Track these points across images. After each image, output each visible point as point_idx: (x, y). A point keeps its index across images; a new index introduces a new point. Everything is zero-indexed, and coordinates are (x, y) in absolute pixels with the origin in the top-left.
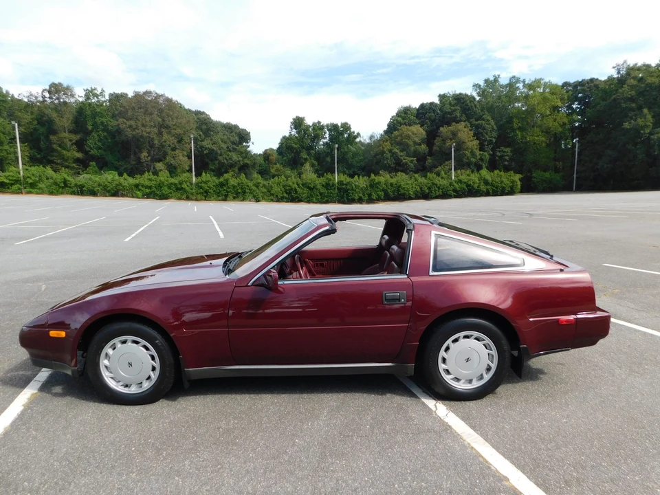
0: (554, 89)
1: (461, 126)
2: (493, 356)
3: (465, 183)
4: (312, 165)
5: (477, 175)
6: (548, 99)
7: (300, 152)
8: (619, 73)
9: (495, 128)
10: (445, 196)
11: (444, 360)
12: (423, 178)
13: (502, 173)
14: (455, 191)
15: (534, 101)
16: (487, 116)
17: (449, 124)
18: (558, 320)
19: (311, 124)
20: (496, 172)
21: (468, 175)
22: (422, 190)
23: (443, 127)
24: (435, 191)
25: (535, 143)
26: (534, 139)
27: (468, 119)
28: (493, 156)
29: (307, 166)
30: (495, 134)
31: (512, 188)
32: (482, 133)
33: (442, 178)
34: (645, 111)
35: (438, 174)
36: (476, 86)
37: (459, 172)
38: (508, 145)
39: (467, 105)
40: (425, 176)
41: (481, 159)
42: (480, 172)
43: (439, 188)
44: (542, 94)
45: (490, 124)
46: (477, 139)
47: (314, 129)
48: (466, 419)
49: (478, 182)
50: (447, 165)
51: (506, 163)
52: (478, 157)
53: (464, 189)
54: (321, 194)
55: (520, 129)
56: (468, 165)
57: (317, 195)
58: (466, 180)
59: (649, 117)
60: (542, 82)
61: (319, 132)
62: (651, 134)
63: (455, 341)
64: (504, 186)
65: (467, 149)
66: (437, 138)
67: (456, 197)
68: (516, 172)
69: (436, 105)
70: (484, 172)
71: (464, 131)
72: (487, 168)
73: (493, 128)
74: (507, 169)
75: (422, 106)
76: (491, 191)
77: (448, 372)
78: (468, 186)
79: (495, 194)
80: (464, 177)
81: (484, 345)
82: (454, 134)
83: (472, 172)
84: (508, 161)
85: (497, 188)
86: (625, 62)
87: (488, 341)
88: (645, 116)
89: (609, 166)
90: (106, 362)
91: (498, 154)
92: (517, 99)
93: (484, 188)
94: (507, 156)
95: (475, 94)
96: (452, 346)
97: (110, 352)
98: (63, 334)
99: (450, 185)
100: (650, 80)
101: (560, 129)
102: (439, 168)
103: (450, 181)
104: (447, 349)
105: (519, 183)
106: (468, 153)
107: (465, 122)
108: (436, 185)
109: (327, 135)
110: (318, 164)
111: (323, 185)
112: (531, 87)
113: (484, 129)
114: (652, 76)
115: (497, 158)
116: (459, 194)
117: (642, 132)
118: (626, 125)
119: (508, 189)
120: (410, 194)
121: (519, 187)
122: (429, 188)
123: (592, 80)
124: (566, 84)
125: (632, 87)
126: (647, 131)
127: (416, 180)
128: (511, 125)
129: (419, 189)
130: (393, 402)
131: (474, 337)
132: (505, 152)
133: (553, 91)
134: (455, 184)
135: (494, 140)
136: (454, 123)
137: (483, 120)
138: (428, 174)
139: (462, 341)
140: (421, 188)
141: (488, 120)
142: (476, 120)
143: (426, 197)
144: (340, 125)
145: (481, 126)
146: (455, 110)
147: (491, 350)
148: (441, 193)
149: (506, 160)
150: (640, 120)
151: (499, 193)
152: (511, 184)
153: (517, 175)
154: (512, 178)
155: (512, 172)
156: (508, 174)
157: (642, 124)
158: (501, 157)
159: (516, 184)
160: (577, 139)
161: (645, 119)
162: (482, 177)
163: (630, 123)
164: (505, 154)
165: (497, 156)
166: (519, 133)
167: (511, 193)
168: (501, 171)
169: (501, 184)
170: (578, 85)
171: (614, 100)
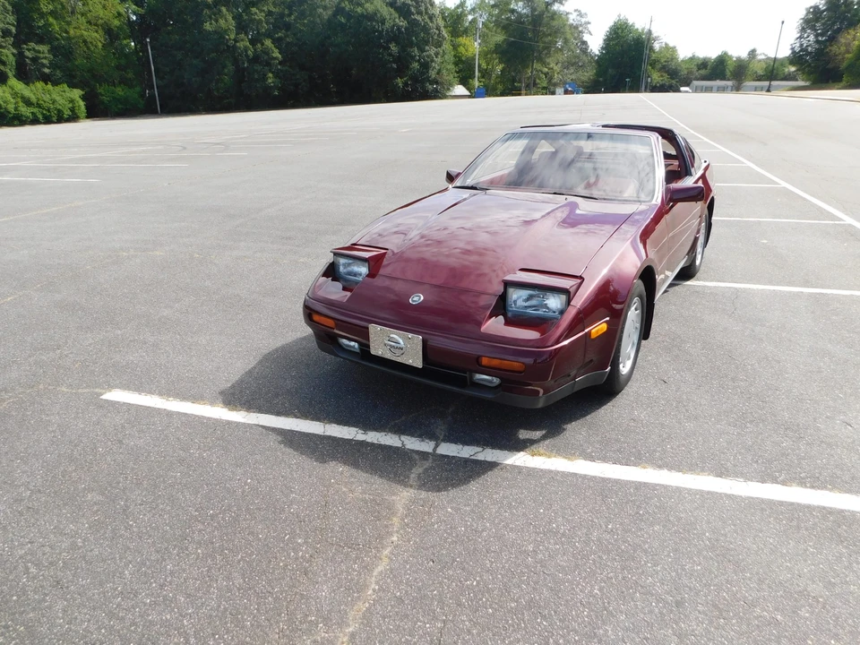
9: (10, 8)
13: (49, 86)
20: (38, 85)
25: (85, 42)
26: (82, 35)
28: (20, 57)
30: (11, 19)
31: (72, 110)
34: (224, 9)
38: (41, 41)
42: (8, 83)
49: (12, 101)
51: (47, 70)
59: (230, 18)
62: (236, 41)
64: (60, 107)
68: (72, 86)
70: (17, 85)
72: (15, 76)
76: (40, 117)
79: (48, 120)
84: (48, 67)
85: (49, 111)
88: (223, 16)
89: (197, 79)
91: (27, 53)
93: (26, 111)
94: (45, 58)
101: (117, 22)
105: (82, 104)
115: (27, 61)
117: (227, 36)
118: (207, 26)
119: (67, 113)
121: (83, 108)
126: (233, 37)
132: (39, 52)
135: (13, 29)
149: (44, 66)
150: (222, 22)
151: (54, 119)
152: (71, 105)
153: (75, 90)
154: (68, 95)
155: (65, 85)
156: (58, 88)
157: (223, 26)
158: (35, 60)
159: (77, 104)
160: (148, 40)
161: (226, 21)
162: (16, 93)
163: (211, 24)
164: (41, 55)
165: (28, 58)
166: (55, 22)
167: (73, 118)
168: (46, 84)
169: (53, 104)
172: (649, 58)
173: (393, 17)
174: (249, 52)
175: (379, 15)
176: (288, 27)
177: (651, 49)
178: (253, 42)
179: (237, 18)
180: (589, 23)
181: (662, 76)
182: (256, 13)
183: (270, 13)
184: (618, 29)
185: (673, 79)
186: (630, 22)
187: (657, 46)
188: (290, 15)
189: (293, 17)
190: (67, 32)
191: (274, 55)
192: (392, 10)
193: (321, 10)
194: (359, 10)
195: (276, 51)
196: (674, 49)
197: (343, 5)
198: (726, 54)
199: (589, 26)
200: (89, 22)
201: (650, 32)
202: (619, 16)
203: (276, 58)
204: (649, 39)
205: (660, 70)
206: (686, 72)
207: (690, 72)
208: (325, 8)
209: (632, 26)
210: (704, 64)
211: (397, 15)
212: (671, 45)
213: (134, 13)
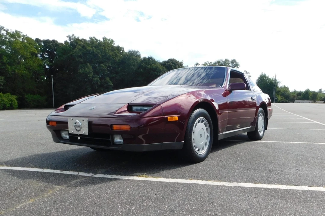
0: (29, 40)
6: (28, 47)
8: (70, 40)
15: (17, 46)
25: (22, 76)
26: (21, 73)
31: (11, 105)
34: (88, 64)
55: (9, 64)
59: (91, 68)
60: (21, 34)
62: (93, 77)
64: (4, 103)
68: (13, 94)
84: (2, 86)
86: (73, 35)
88: (87, 67)
89: (73, 93)
92: (4, 43)
94: (2, 82)
100: (89, 48)
105: (16, 102)
112: (13, 35)
114: (89, 46)
117: (89, 75)
118: (80, 71)
119: (8, 105)
121: (17, 104)
123: (54, 41)
124: (37, 40)
125: (80, 49)
126: (91, 76)
128: (2, 60)
133: (29, 42)
150: (87, 69)
152: (10, 102)
153: (14, 96)
154: (10, 98)
155: (9, 94)
156: (6, 95)
157: (88, 71)
159: (14, 102)
160: (52, 76)
161: (89, 69)
163: (82, 70)
166: (9, 67)
167: (11, 108)
168: (0, 93)
169: (2, 101)
170: (46, 42)
171: (71, 55)
172: (276, 90)
173: (164, 70)
174: (99, 83)
175: (158, 69)
176: (117, 73)
177: (277, 86)
178: (100, 78)
179: (94, 68)
180: (251, 76)
181: (282, 98)
182: (103, 66)
183: (109, 67)
184: (262, 78)
185: (287, 99)
186: (267, 75)
187: (279, 86)
188: (118, 68)
189: (120, 69)
190: (15, 71)
191: (110, 84)
192: (164, 67)
193: (132, 66)
194: (149, 67)
195: (111, 82)
196: (288, 88)
197: (142, 64)
198: (308, 90)
199: (250, 77)
200: (26, 68)
201: (275, 80)
202: (262, 73)
203: (111, 85)
204: (275, 83)
205: (281, 96)
206: (292, 96)
207: (294, 97)
208: (134, 65)
209: (268, 77)
210: (300, 94)
211: (166, 70)
212: (286, 86)
213: (48, 65)
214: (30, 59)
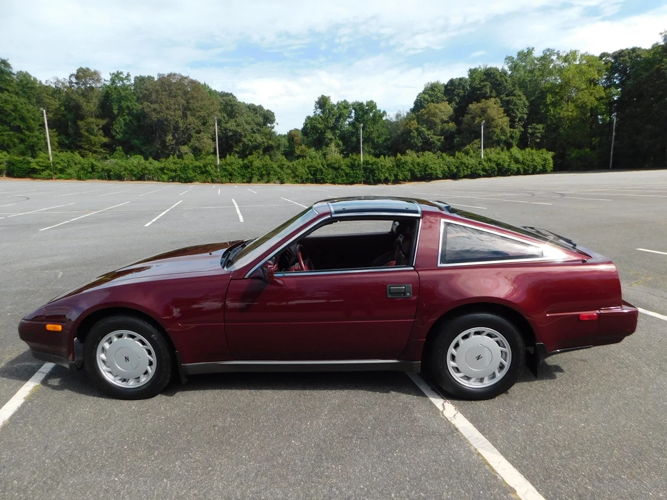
0: (590, 60)
1: (491, 102)
2: (506, 353)
3: (494, 162)
4: (337, 145)
5: (508, 154)
6: (585, 72)
7: (325, 132)
8: (665, 40)
9: (527, 103)
10: (473, 175)
11: (453, 358)
12: (451, 157)
13: (534, 151)
14: (484, 170)
15: (569, 75)
16: (518, 92)
17: (478, 101)
18: (579, 315)
19: (335, 103)
20: (528, 150)
21: (498, 154)
22: (449, 170)
23: (472, 103)
24: (464, 170)
25: (568, 119)
26: (568, 115)
27: (499, 94)
28: (524, 133)
29: (333, 147)
30: (526, 110)
31: (544, 166)
32: (512, 109)
33: (471, 157)
35: (467, 153)
36: (509, 59)
37: (488, 150)
38: (541, 122)
39: (497, 80)
40: (454, 155)
41: (512, 137)
42: (511, 150)
43: (467, 167)
44: (577, 66)
45: (521, 100)
46: (508, 116)
47: (339, 108)
48: (474, 421)
49: (508, 160)
50: (476, 143)
51: (538, 140)
52: (509, 135)
53: (494, 168)
54: (346, 174)
56: (498, 142)
57: (343, 176)
58: (495, 159)
60: (579, 54)
61: (345, 111)
63: (466, 337)
64: (536, 164)
65: (496, 127)
66: (466, 115)
67: (484, 176)
68: (549, 150)
69: (466, 81)
70: (515, 150)
71: (493, 107)
72: (517, 145)
73: (524, 104)
74: (539, 146)
75: (452, 82)
76: (522, 170)
77: (457, 370)
78: (498, 165)
79: (526, 173)
80: (493, 156)
81: (497, 342)
82: (484, 111)
83: (502, 150)
85: (528, 166)
87: (501, 337)
90: (103, 356)
91: (530, 131)
92: (551, 73)
93: (514, 166)
94: (539, 132)
95: (506, 68)
96: (462, 342)
97: (107, 346)
98: (59, 328)
99: (479, 164)
102: (468, 147)
103: (479, 160)
104: (457, 346)
105: (551, 161)
106: (498, 131)
107: (495, 98)
108: (465, 164)
109: (353, 115)
110: (344, 145)
111: (348, 166)
112: (566, 59)
113: (515, 104)
115: (528, 135)
116: (489, 174)
119: (540, 167)
120: (437, 173)
121: (551, 165)
122: (457, 167)
123: (634, 50)
124: (604, 55)
127: (443, 159)
128: (544, 101)
129: (446, 169)
130: (398, 399)
131: (485, 333)
132: (537, 129)
133: (590, 63)
134: (484, 163)
135: (525, 116)
136: (483, 100)
137: (514, 95)
138: (457, 153)
139: (473, 337)
140: (449, 168)
141: (519, 96)
142: (507, 96)
143: (454, 176)
144: (365, 103)
145: (512, 102)
146: (485, 86)
147: (505, 347)
148: (469, 173)
149: (537, 137)
151: (530, 172)
152: (544, 163)
153: (550, 152)
154: (544, 155)
155: (545, 150)
156: (540, 151)
158: (532, 134)
159: (548, 162)
160: (615, 114)
162: (512, 156)
164: (537, 131)
165: (529, 133)
166: (552, 109)
167: (544, 171)
168: (532, 149)
169: (532, 162)
170: (619, 55)
171: (658, 70)
190: (559, 115)
200: (576, 106)
214: (585, 91)
